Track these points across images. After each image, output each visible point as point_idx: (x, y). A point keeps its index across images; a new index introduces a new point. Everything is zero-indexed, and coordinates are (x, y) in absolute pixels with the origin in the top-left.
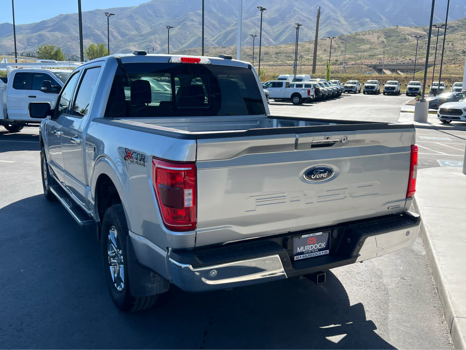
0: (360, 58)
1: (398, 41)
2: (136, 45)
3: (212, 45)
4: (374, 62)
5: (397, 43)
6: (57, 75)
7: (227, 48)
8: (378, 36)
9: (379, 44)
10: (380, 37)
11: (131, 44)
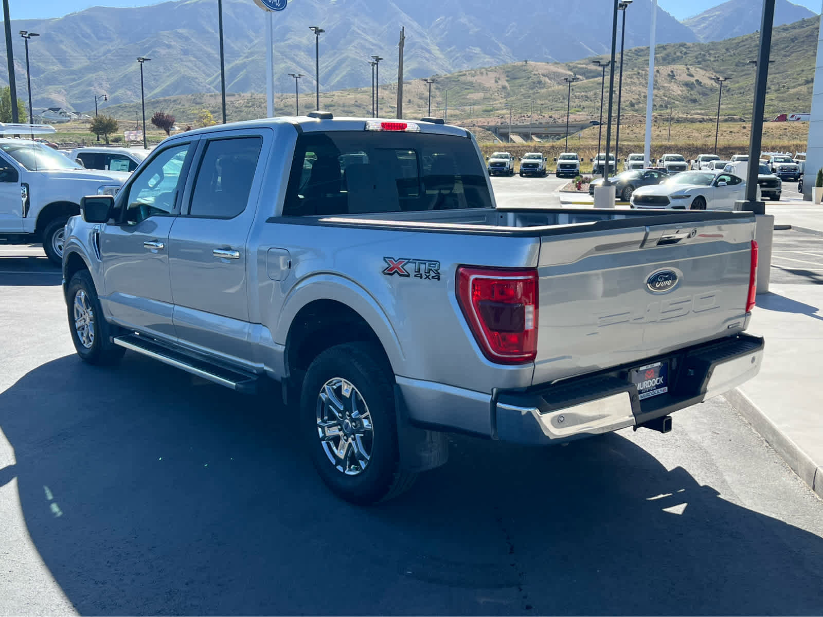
0: (469, 116)
1: (528, 86)
2: (60, 91)
3: (208, 90)
4: (493, 121)
5: (528, 89)
6: (5, 148)
7: (237, 96)
8: (495, 78)
9: (498, 90)
10: (499, 79)
11: (51, 88)
